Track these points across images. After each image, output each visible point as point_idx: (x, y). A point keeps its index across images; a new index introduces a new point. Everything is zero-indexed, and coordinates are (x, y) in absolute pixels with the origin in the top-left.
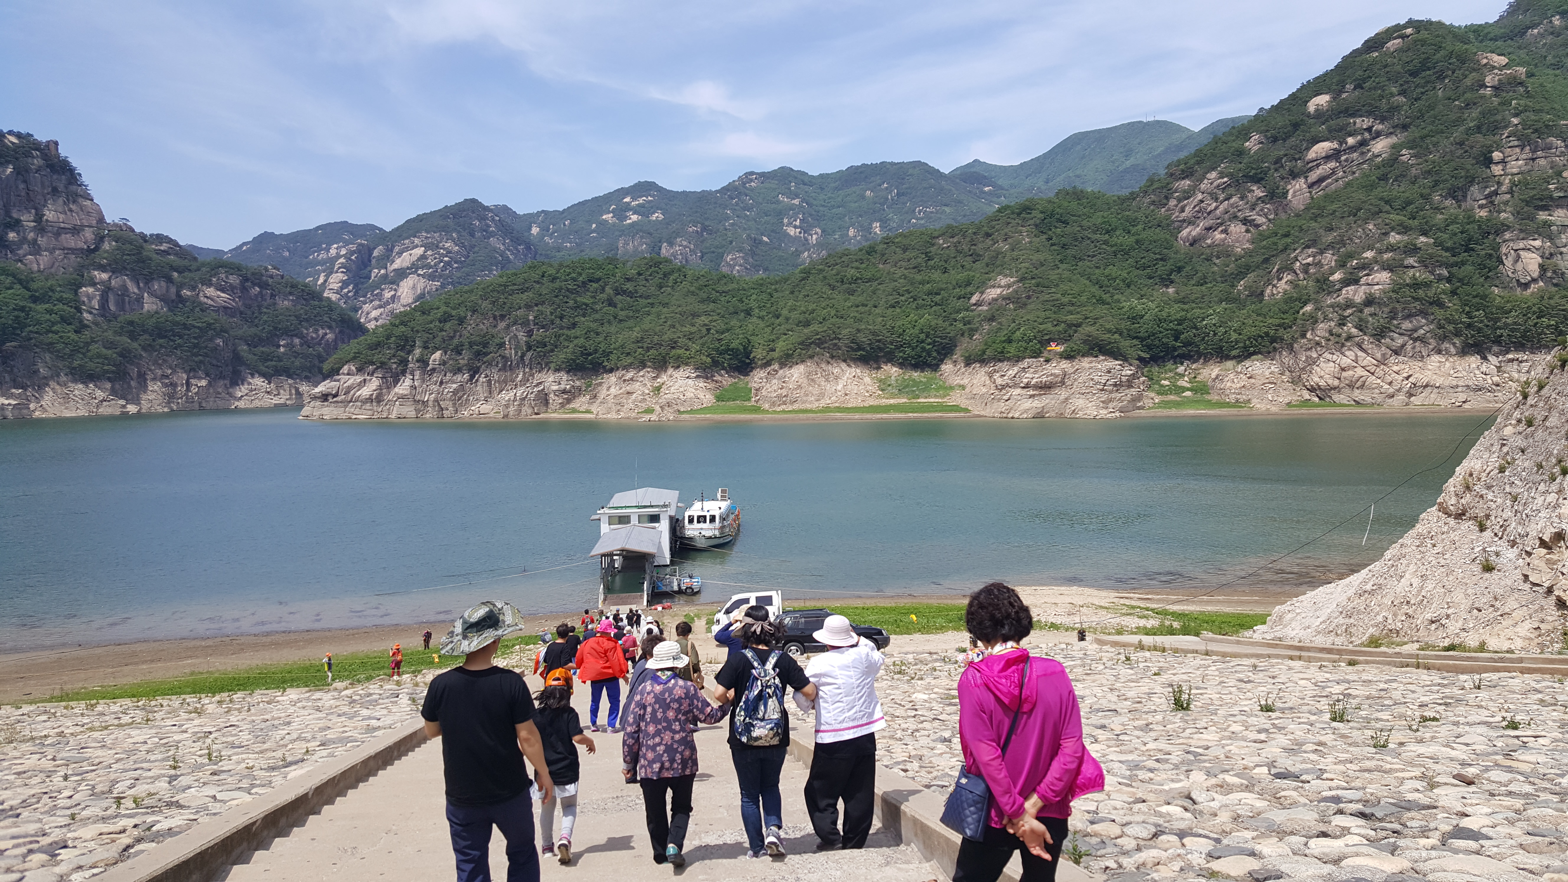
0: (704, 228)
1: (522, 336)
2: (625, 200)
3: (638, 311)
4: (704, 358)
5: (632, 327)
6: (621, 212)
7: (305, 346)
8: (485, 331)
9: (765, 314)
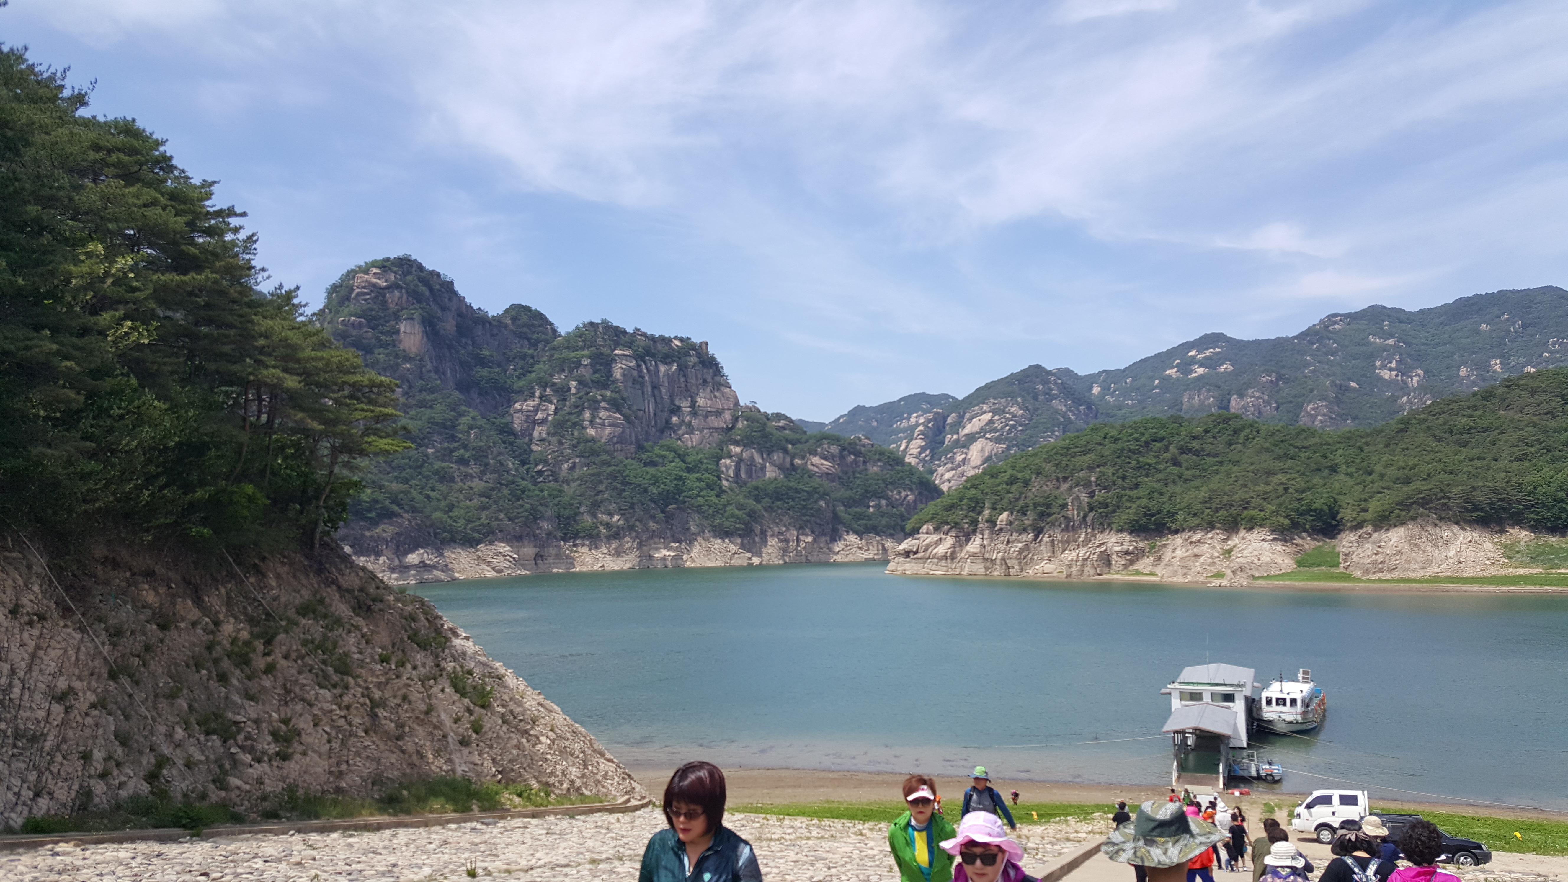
0: (1280, 377)
1: (1084, 497)
2: (1190, 354)
3: (1205, 470)
4: (1281, 519)
5: (1198, 487)
6: (1186, 366)
7: (890, 507)
8: (1049, 492)
9: (1354, 470)
